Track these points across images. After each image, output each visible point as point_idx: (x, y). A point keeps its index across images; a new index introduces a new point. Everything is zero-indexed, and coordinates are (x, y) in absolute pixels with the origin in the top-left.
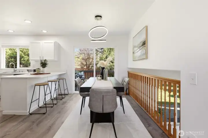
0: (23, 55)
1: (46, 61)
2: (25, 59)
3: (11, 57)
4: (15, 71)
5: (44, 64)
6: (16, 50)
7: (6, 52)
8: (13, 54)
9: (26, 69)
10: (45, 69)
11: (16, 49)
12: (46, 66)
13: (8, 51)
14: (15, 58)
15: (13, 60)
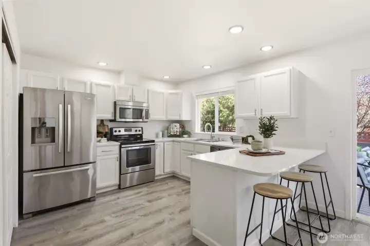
0: (222, 108)
1: (272, 121)
2: (224, 114)
3: (208, 112)
4: (212, 137)
5: (268, 129)
6: (214, 102)
7: (203, 106)
8: (210, 108)
9: (228, 135)
10: (271, 140)
11: (214, 100)
12: (273, 133)
13: (205, 103)
14: (213, 113)
15: (210, 116)
